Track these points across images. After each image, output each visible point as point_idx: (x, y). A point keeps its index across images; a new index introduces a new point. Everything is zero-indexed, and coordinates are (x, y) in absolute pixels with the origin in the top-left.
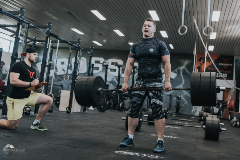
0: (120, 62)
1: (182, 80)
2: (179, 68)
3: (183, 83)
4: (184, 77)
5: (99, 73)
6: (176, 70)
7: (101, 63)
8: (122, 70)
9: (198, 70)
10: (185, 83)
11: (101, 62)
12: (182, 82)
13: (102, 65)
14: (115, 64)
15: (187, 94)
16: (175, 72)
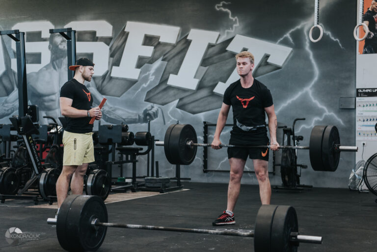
0: (104, 28)
1: (310, 66)
2: (299, 27)
3: (316, 79)
4: (317, 57)
5: (41, 70)
6: (288, 35)
7: (45, 40)
8: (112, 55)
9: (366, 24)
10: (324, 76)
11: (46, 34)
12: (311, 76)
13: (47, 43)
14: (87, 36)
15: (331, 117)
16: (285, 43)
